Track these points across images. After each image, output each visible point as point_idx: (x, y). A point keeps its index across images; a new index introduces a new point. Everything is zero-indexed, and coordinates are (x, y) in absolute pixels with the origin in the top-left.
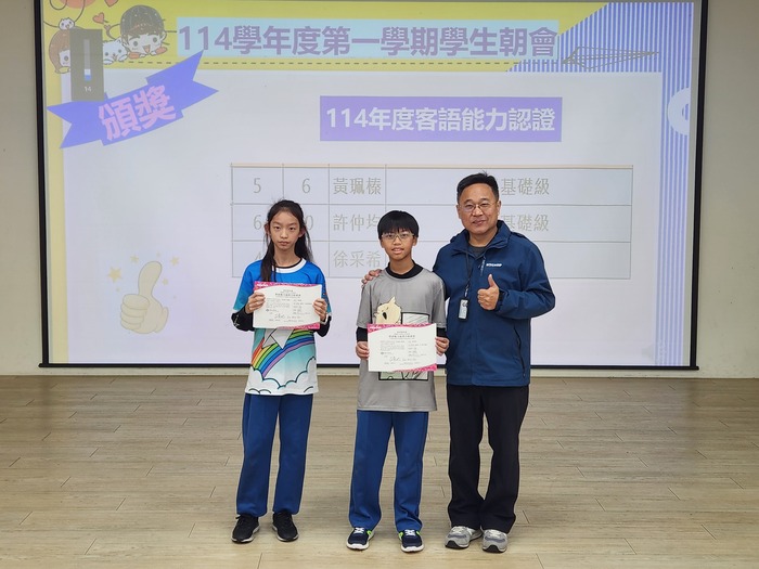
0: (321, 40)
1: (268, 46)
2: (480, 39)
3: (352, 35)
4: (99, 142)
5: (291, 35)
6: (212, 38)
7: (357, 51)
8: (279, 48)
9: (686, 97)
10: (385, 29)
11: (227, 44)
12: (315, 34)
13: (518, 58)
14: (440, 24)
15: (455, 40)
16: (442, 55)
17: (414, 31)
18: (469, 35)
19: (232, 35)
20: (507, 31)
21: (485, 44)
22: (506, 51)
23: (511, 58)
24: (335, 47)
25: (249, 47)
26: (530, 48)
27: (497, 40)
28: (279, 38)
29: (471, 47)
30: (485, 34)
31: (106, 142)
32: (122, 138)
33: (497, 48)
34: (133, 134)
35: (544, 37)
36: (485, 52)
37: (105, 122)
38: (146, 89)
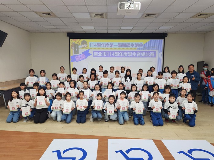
0: (109, 45)
1: (102, 46)
2: (132, 45)
3: (114, 44)
4: (75, 62)
5: (105, 45)
6: (94, 45)
7: (114, 47)
8: (103, 46)
9: (161, 53)
10: (118, 44)
11: (96, 46)
12: (108, 44)
13: (137, 48)
14: (126, 43)
15: (128, 45)
16: (126, 47)
17: (123, 44)
18: (130, 44)
19: (97, 44)
20: (136, 44)
21: (133, 46)
22: (136, 47)
23: (136, 48)
24: (111, 46)
25: (99, 46)
26: (139, 46)
27: (134, 45)
28: (103, 45)
29: (131, 46)
30: (133, 44)
31: (76, 62)
32: (79, 61)
33: (134, 46)
34: (80, 60)
35: (141, 45)
36: (133, 47)
37: (76, 59)
38: (82, 54)
